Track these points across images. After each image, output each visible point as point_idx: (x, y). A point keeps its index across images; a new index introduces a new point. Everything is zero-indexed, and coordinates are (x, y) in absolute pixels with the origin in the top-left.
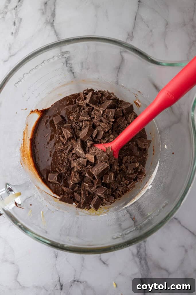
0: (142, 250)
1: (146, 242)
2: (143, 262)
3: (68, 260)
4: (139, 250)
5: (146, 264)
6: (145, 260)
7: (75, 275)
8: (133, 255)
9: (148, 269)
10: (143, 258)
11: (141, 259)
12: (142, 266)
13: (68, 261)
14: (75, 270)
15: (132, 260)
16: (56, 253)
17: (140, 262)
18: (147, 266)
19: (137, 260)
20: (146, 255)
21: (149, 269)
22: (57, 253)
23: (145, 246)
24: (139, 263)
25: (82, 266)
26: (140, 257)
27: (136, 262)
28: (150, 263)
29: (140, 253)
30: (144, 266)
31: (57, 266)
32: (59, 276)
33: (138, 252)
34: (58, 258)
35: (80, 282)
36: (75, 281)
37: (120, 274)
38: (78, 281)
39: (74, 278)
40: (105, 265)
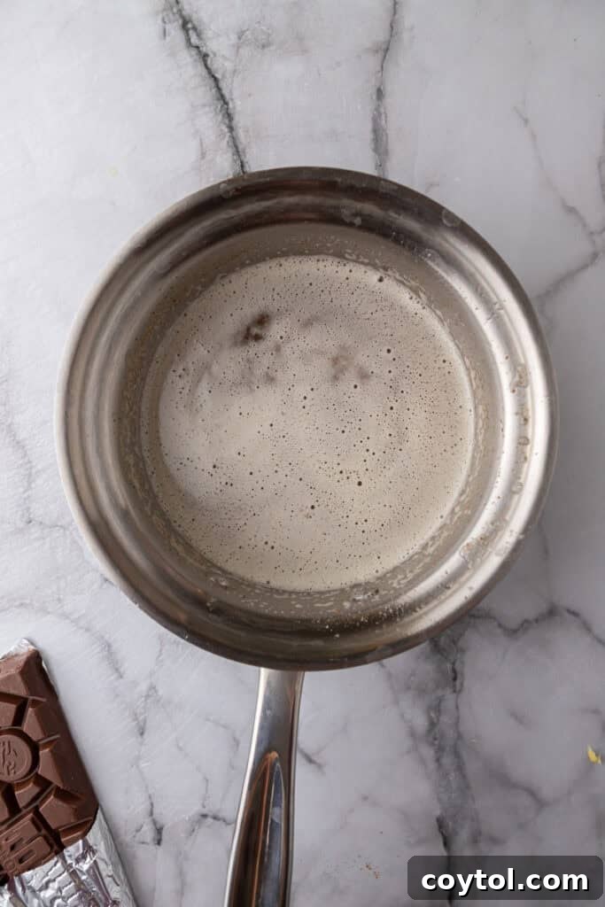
0: (446, 720)
1: (460, 691)
2: (447, 760)
3: (181, 745)
4: (435, 720)
5: (460, 768)
6: (457, 754)
7: (205, 797)
8: (412, 734)
9: (465, 787)
10: (448, 749)
11: (440, 750)
12: (445, 775)
13: (180, 749)
14: (206, 780)
15: (408, 752)
16: (141, 718)
17: (438, 760)
18: (464, 777)
19: (428, 752)
20: (460, 736)
21: (468, 787)
22: (145, 721)
23: (457, 707)
24: (432, 765)
26: (436, 742)
27: (422, 761)
28: (472, 767)
29: (436, 730)
30: (452, 776)
31: (142, 764)
32: (150, 797)
33: (433, 724)
34: (146, 735)
35: (224, 821)
36: (205, 816)
37: (365, 798)
38: (215, 818)
39: (204, 807)
40: (313, 765)
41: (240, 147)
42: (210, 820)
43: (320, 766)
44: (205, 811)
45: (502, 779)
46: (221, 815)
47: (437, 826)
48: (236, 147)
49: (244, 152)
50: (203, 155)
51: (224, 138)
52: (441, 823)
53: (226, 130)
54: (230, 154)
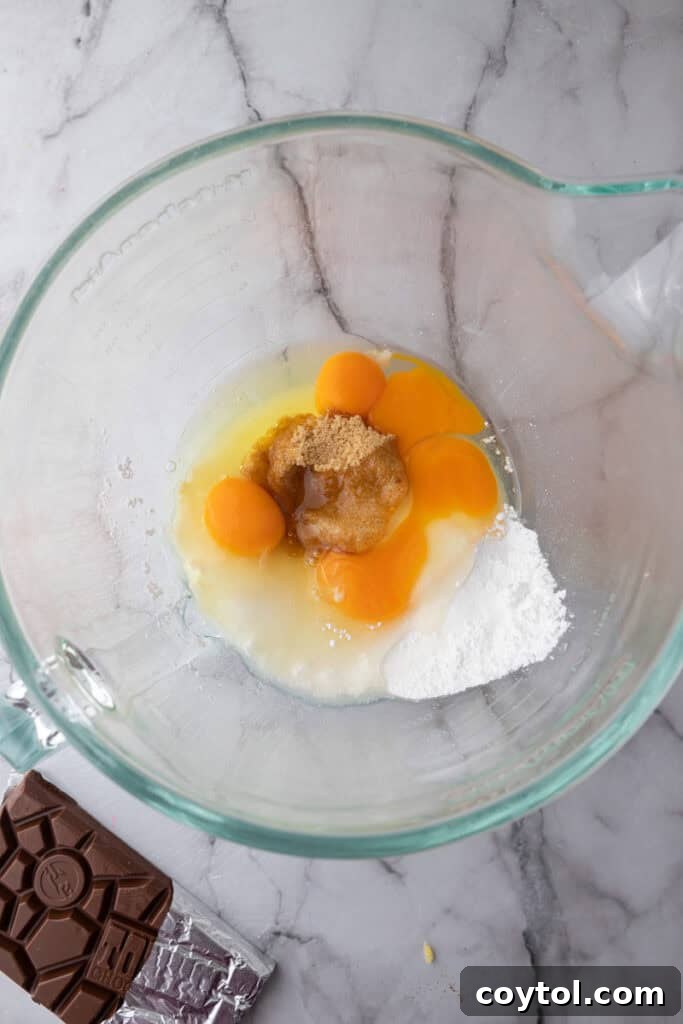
0: (529, 824)
2: (533, 868)
4: (519, 825)
5: (546, 876)
6: (542, 861)
7: (278, 914)
8: (496, 840)
9: (552, 896)
10: (532, 855)
11: (525, 856)
12: (531, 885)
13: (252, 858)
14: (280, 893)
15: (492, 859)
17: (522, 868)
18: (550, 885)
19: (512, 859)
20: (544, 841)
21: (555, 897)
24: (517, 874)
25: (307, 877)
26: (521, 848)
27: (506, 869)
28: (558, 875)
29: (520, 835)
30: (538, 884)
31: (213, 877)
33: (516, 829)
34: (216, 843)
35: (299, 939)
36: (278, 934)
37: (448, 911)
38: (289, 936)
39: (277, 923)
40: (392, 876)
41: (322, 267)
42: (283, 939)
43: (400, 876)
44: (278, 928)
45: (590, 889)
46: (296, 932)
47: (523, 943)
48: (318, 266)
49: (325, 269)
50: (287, 273)
51: (306, 258)
52: (527, 937)
53: (308, 251)
54: (311, 274)
